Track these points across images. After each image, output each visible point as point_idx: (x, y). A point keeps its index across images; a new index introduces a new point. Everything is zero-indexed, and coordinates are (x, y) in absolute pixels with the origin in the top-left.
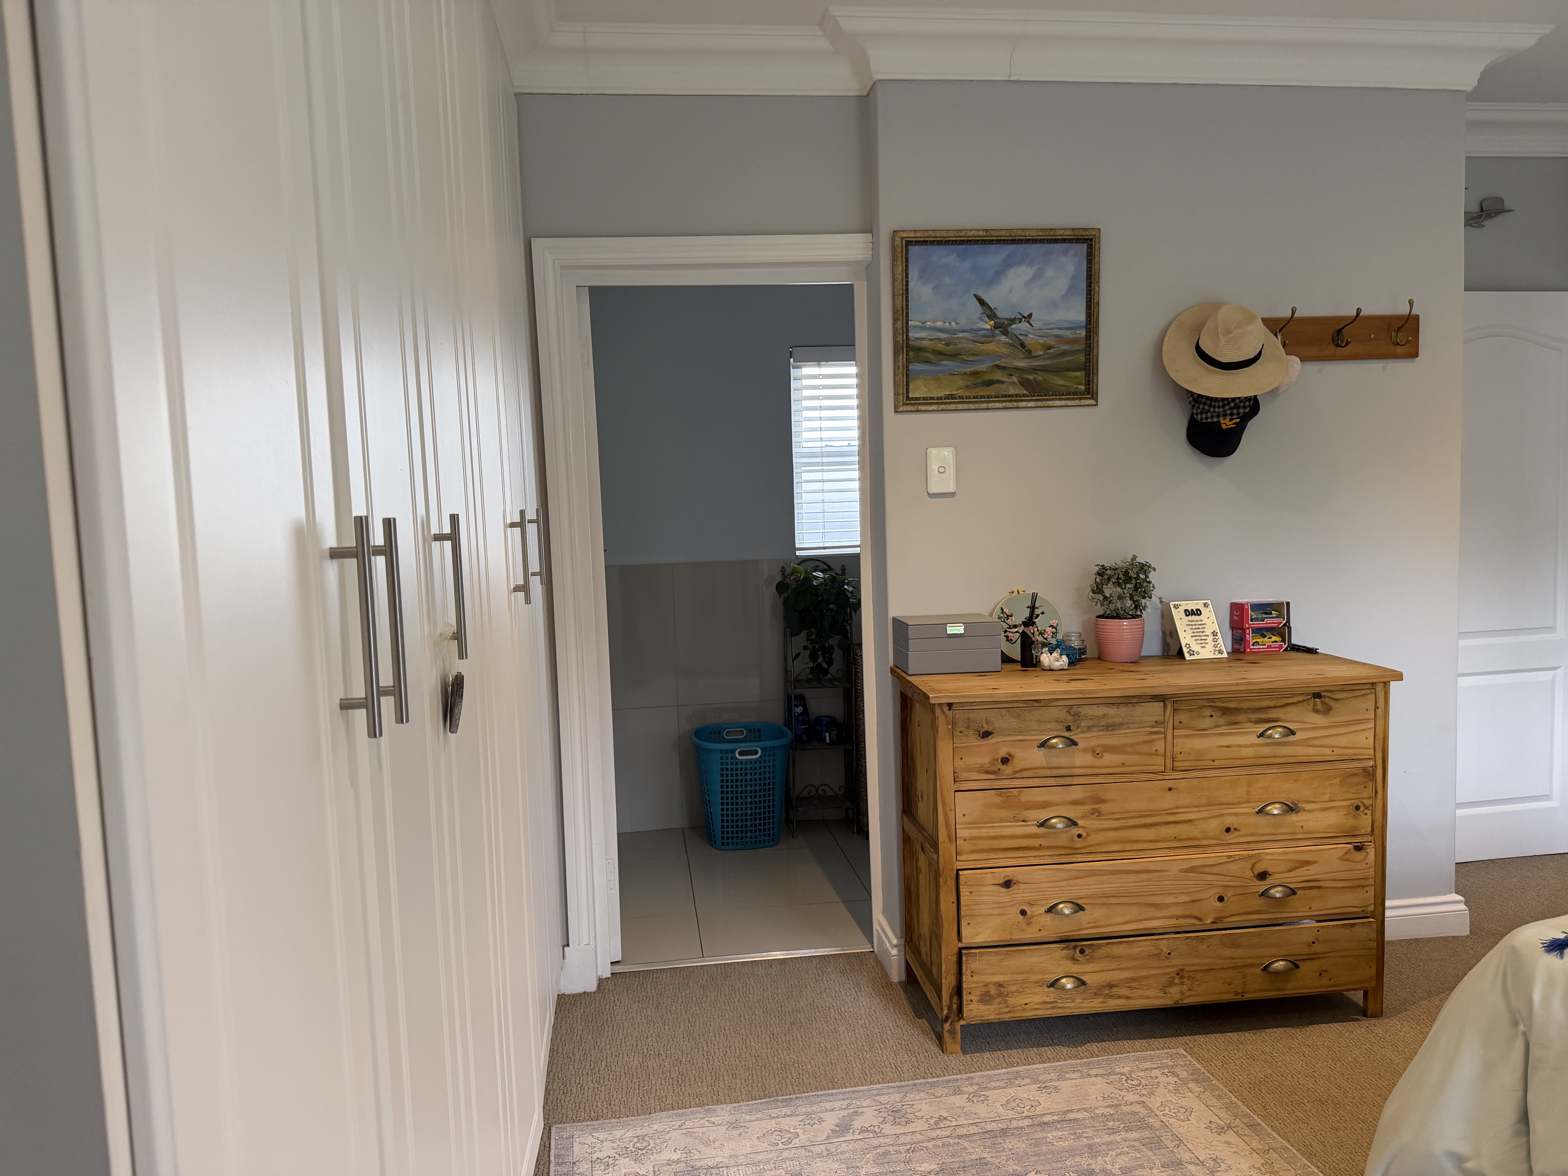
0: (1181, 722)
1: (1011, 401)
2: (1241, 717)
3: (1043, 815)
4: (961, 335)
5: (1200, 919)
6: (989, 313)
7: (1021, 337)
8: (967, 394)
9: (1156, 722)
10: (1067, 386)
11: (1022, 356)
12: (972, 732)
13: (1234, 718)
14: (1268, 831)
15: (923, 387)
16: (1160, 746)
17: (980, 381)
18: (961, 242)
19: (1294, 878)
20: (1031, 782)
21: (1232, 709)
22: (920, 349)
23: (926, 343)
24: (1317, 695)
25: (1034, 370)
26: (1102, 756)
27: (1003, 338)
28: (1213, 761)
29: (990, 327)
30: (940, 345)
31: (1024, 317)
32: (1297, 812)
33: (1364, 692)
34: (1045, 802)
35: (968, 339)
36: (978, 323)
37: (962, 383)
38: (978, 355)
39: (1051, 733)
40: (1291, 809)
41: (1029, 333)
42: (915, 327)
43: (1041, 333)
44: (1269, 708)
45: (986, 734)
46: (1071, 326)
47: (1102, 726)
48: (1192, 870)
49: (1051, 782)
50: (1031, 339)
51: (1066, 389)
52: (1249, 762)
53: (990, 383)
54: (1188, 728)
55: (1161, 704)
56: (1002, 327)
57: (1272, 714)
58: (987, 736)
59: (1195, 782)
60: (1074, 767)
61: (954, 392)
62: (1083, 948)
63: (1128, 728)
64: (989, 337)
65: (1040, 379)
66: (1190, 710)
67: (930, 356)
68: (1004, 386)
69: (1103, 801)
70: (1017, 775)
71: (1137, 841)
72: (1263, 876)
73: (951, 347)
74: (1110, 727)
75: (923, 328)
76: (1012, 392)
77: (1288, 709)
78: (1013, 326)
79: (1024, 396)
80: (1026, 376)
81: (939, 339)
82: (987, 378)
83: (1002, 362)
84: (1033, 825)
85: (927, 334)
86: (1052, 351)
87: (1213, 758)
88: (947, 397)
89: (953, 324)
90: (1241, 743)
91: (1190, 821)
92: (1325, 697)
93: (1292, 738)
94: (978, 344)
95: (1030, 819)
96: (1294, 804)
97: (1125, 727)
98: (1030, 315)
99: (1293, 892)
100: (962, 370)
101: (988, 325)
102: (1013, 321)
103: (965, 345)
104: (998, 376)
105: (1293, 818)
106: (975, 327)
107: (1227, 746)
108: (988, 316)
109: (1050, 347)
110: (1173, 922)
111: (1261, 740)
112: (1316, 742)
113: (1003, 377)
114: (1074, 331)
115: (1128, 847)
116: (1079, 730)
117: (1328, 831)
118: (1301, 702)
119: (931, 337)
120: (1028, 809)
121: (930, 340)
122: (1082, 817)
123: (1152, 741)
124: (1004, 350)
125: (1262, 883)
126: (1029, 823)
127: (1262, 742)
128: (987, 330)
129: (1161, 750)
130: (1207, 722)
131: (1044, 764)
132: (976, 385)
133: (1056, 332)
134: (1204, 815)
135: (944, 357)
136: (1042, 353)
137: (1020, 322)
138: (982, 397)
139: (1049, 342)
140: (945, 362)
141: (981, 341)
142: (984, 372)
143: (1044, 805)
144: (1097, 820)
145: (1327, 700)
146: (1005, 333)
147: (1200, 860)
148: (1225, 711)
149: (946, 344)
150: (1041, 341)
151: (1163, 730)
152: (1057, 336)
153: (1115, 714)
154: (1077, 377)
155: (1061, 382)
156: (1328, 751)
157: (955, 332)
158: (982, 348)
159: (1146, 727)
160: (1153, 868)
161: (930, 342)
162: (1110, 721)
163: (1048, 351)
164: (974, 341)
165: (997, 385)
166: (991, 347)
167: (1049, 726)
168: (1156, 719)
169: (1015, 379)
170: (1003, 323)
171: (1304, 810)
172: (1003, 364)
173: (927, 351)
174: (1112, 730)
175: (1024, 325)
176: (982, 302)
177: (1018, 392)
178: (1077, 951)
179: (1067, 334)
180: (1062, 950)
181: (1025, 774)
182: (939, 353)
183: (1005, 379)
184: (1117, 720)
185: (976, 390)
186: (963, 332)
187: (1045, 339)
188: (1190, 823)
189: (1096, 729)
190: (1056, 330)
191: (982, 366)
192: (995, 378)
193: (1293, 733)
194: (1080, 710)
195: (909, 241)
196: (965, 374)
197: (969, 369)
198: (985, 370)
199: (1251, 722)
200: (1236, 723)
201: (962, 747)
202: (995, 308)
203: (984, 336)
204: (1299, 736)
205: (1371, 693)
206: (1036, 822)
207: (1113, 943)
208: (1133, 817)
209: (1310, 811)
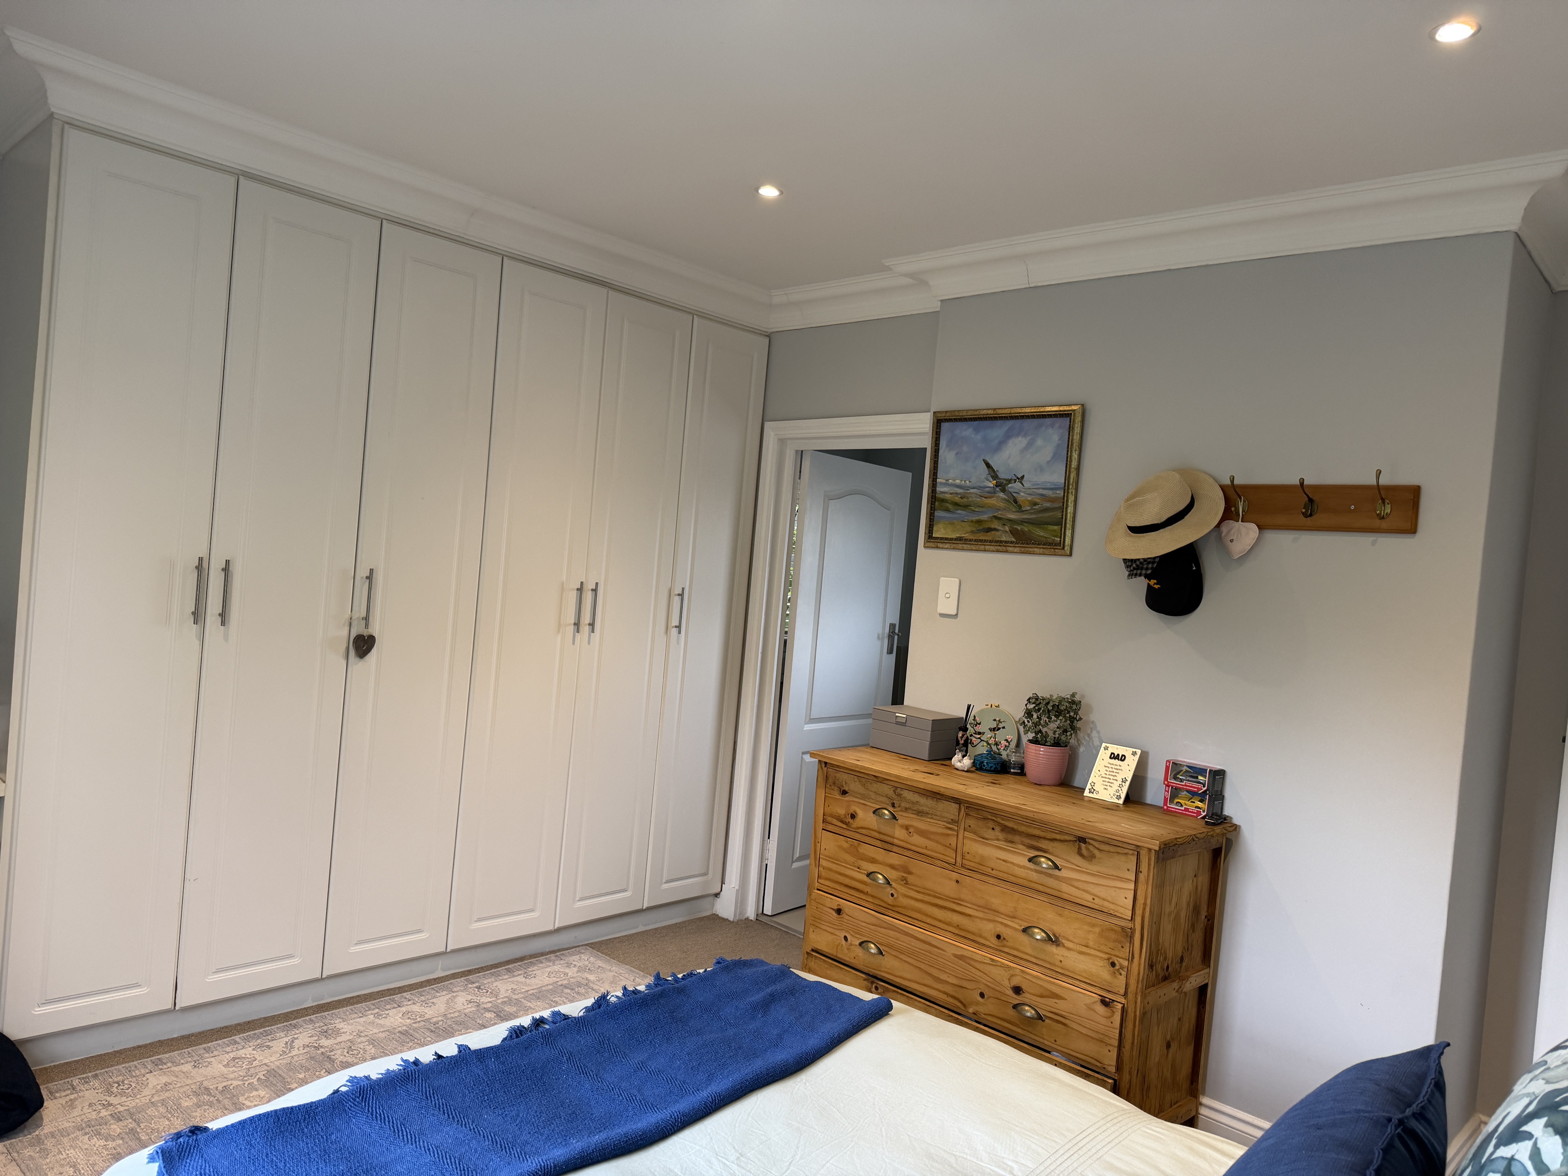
0: (970, 826)
1: (1001, 546)
2: (1017, 838)
3: (872, 868)
4: (972, 491)
5: (964, 1006)
6: (993, 474)
7: (1014, 495)
8: (972, 538)
9: (952, 820)
10: (1046, 538)
11: (1014, 510)
12: (836, 788)
13: (1010, 837)
14: (1029, 951)
15: (942, 530)
16: (953, 841)
17: (981, 528)
18: (975, 419)
19: (1046, 1006)
20: (867, 840)
21: (1008, 828)
22: (943, 500)
23: (948, 496)
24: (1082, 840)
25: (1022, 522)
26: (913, 836)
27: (1002, 495)
28: (992, 870)
29: (992, 485)
30: (957, 498)
31: (1018, 478)
32: (1058, 945)
33: (1126, 851)
34: (873, 858)
35: (976, 494)
36: (984, 482)
37: (969, 529)
38: (982, 507)
39: (882, 804)
40: (1052, 940)
41: (1021, 491)
42: (941, 483)
43: (1030, 491)
44: (1039, 837)
45: (844, 793)
46: (1053, 487)
47: (915, 811)
48: (961, 957)
49: (878, 843)
50: (1022, 497)
51: (1045, 539)
52: (1020, 881)
53: (989, 530)
54: (975, 833)
55: (957, 806)
56: (1002, 486)
57: (1043, 844)
58: (845, 794)
59: (976, 883)
60: (894, 838)
61: (963, 536)
62: (878, 986)
63: (932, 818)
64: (992, 493)
65: (1026, 530)
66: (978, 818)
67: (950, 506)
68: (998, 533)
69: (910, 873)
70: (859, 831)
71: (930, 917)
72: (1017, 990)
73: (965, 500)
74: (920, 813)
75: (946, 484)
76: (1004, 539)
77: (1056, 844)
78: (1010, 485)
79: (1012, 542)
80: (1016, 527)
81: (956, 493)
82: (986, 526)
83: (998, 514)
84: (864, 874)
85: (948, 489)
86: (1037, 507)
87: (993, 868)
88: (956, 539)
89: (967, 482)
90: (1015, 862)
91: (970, 916)
92: (1089, 843)
93: (1056, 872)
94: (983, 498)
95: (862, 868)
96: (1055, 936)
97: (930, 816)
98: (1023, 477)
99: (1040, 1017)
100: (971, 519)
101: (991, 484)
102: (1009, 481)
103: (974, 499)
104: (995, 525)
105: (1053, 949)
106: (982, 485)
107: (1004, 861)
108: (992, 477)
109: (1036, 504)
110: (944, 997)
111: (1031, 865)
112: (1076, 884)
113: (999, 526)
114: (1054, 491)
115: (924, 918)
116: (899, 809)
117: (1084, 975)
118: (1067, 841)
119: (951, 492)
120: (862, 860)
121: (951, 494)
122: (895, 881)
123: (948, 835)
124: (1002, 505)
125: (1015, 996)
126: (862, 871)
127: (1032, 867)
128: (990, 487)
129: (954, 845)
130: (989, 834)
131: (876, 828)
132: (979, 531)
133: (1041, 491)
134: (981, 915)
135: (959, 507)
136: (1029, 508)
137: (1015, 482)
138: (981, 541)
139: (1035, 500)
140: (959, 512)
141: (985, 496)
142: (985, 521)
143: (873, 861)
144: (905, 887)
145: (1091, 848)
146: (1003, 490)
147: (970, 953)
148: (1005, 829)
149: (961, 498)
150: (1029, 499)
151: (956, 828)
152: (1042, 495)
153: (926, 803)
154: (1054, 530)
155: (1042, 534)
156: (1090, 898)
157: (968, 488)
158: (986, 502)
159: (945, 822)
160: (934, 943)
161: (950, 495)
162: (921, 808)
163: (1034, 507)
164: (980, 496)
165: (993, 532)
166: (992, 501)
167: (882, 799)
168: (952, 817)
169: (1007, 529)
170: (1003, 483)
171: (1064, 946)
172: (999, 516)
173: (948, 502)
174: (921, 816)
175: (1017, 485)
176: (988, 465)
177: (1008, 539)
178: (874, 986)
179: (1049, 493)
180: (864, 980)
181: (864, 831)
182: (956, 504)
183: (1000, 528)
184: (925, 809)
185: (978, 535)
186: (973, 488)
187: (1033, 497)
188: (968, 917)
189: (910, 811)
190: (1041, 490)
191: (985, 516)
192: (993, 526)
193: (1056, 867)
194: (902, 792)
195: (940, 420)
196: (972, 521)
197: (975, 518)
198: (986, 519)
199: (1024, 845)
200: (1012, 842)
201: (830, 797)
202: (997, 471)
203: (988, 492)
204: (1064, 873)
205: (1133, 854)
206: (866, 872)
207: (898, 992)
208: (929, 895)
209: (1069, 949)
